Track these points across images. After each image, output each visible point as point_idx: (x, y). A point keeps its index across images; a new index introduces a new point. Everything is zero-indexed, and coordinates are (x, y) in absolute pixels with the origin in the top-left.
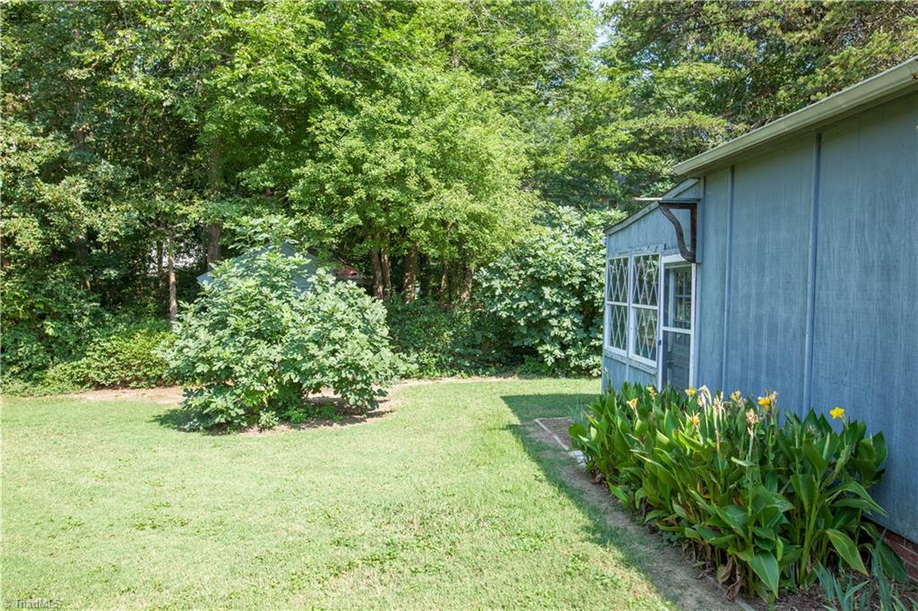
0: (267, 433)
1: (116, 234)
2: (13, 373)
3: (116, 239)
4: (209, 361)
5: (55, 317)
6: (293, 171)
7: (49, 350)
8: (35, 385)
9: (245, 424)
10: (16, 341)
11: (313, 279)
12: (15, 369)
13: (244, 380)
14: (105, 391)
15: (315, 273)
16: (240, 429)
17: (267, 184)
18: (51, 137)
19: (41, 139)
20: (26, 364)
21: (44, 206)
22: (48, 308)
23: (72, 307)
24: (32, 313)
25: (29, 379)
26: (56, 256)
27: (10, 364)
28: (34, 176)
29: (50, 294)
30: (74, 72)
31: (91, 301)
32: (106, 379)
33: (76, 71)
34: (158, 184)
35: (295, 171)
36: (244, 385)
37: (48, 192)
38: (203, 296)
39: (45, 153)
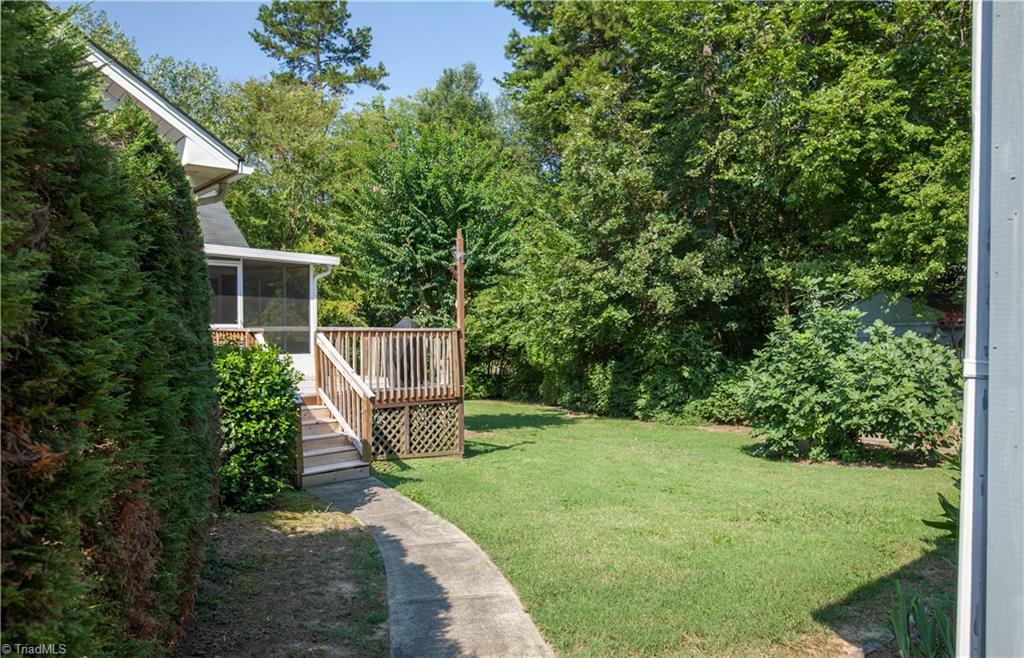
0: (816, 465)
1: (726, 294)
2: (663, 407)
3: (726, 299)
4: (764, 399)
5: (689, 363)
6: (873, 225)
7: (686, 390)
8: (676, 416)
9: (797, 456)
10: (664, 381)
11: (870, 330)
12: (664, 403)
13: (792, 417)
14: (725, 426)
15: (873, 326)
16: (792, 458)
17: (853, 239)
18: (681, 222)
19: (675, 225)
20: (671, 399)
21: (677, 276)
22: (684, 355)
23: (702, 355)
24: (674, 360)
25: (673, 411)
26: (690, 314)
27: (661, 399)
28: (669, 254)
29: (686, 344)
30: (690, 173)
31: (716, 350)
32: (726, 416)
33: (692, 171)
34: (766, 247)
35: (874, 226)
36: (793, 421)
37: (677, 265)
38: (769, 346)
39: (676, 235)
